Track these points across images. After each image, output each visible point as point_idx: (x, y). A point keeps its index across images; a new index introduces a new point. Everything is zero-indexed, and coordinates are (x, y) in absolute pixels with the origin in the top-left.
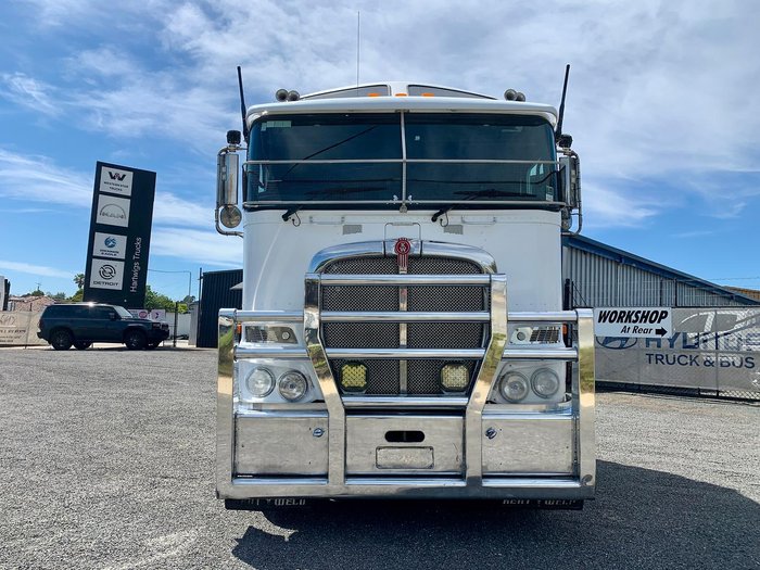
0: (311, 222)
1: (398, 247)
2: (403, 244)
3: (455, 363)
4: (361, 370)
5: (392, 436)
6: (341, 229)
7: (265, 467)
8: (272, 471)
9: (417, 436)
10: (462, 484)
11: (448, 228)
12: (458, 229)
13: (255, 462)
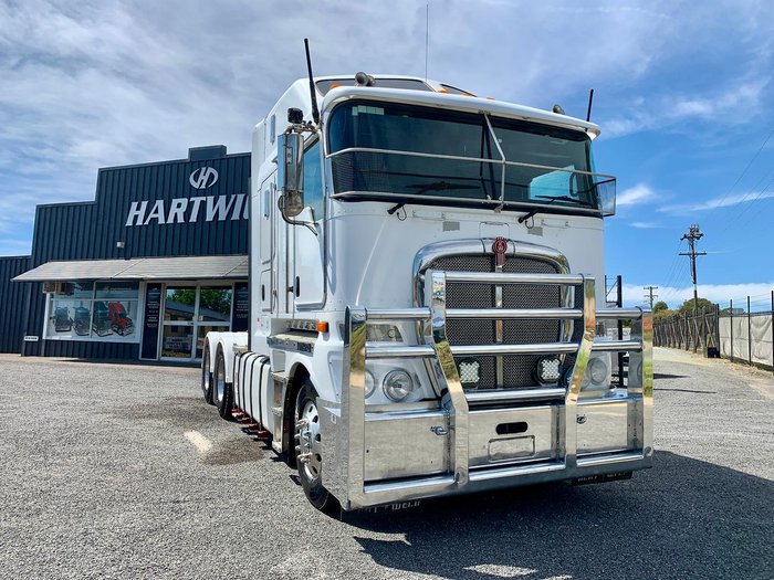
0: (414, 216)
1: (495, 246)
2: (500, 243)
3: (551, 356)
4: (476, 366)
5: (502, 429)
6: (441, 226)
7: (390, 471)
8: (396, 475)
9: (521, 427)
10: (561, 466)
11: (531, 230)
12: (538, 231)
13: (380, 468)
